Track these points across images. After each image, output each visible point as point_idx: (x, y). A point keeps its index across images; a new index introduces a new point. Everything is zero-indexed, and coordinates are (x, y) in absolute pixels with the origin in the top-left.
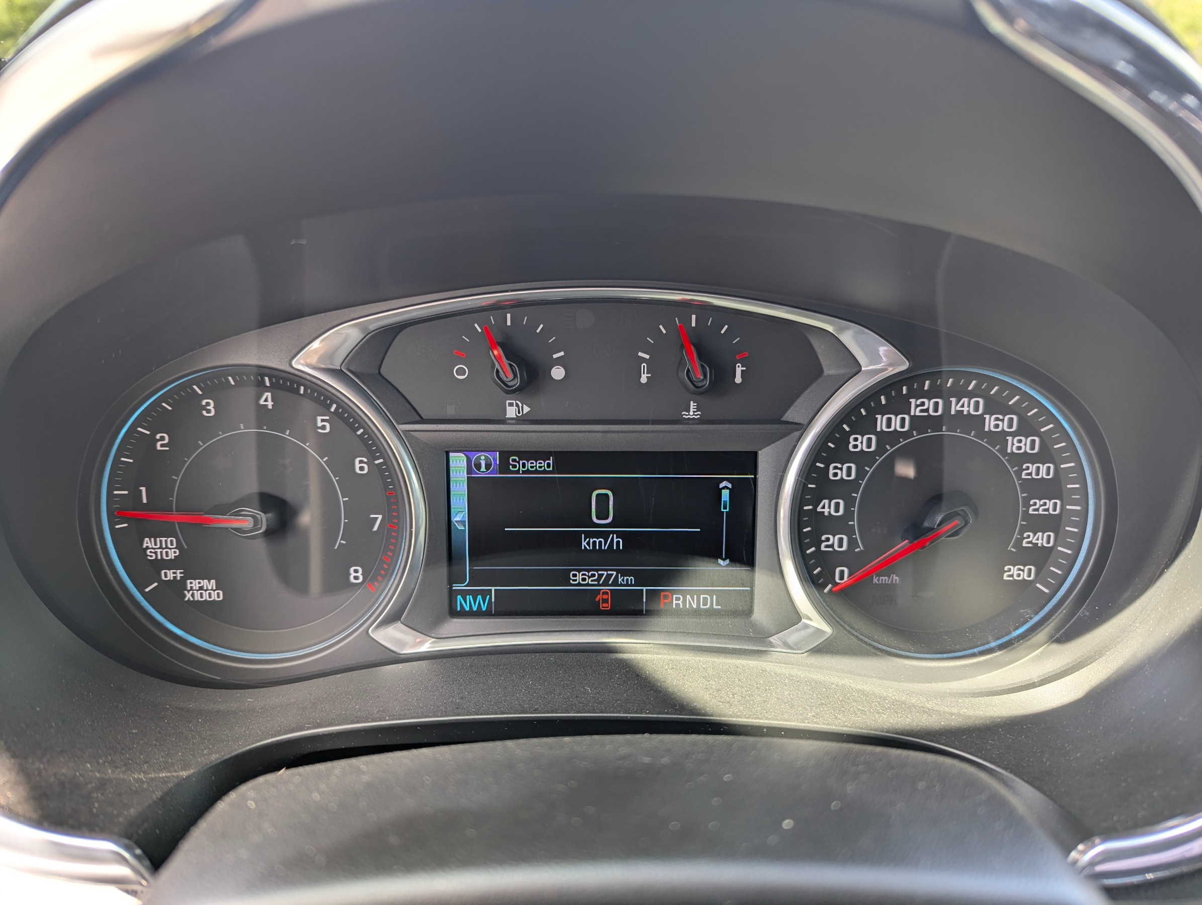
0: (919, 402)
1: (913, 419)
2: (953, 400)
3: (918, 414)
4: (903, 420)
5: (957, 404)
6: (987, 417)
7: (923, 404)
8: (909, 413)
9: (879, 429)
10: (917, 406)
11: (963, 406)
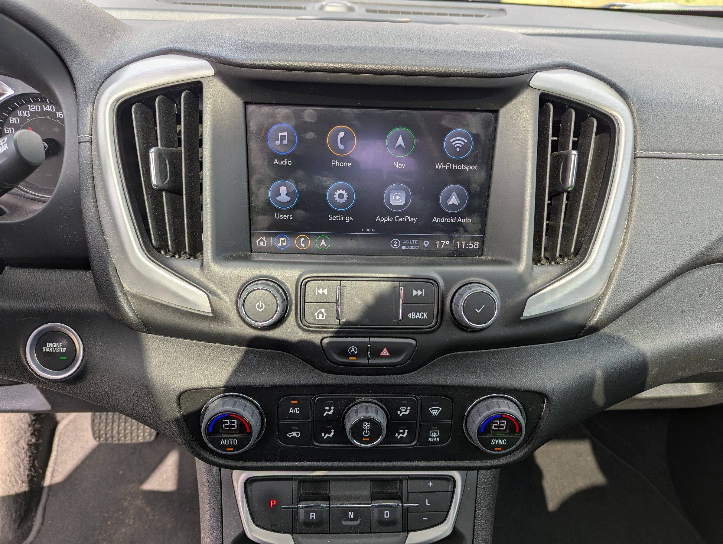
0: (31, 106)
1: (31, 112)
2: (44, 106)
3: (32, 111)
4: (27, 113)
5: (45, 108)
6: (57, 112)
7: (33, 107)
8: (29, 110)
9: (19, 116)
10: (31, 108)
11: (47, 108)
